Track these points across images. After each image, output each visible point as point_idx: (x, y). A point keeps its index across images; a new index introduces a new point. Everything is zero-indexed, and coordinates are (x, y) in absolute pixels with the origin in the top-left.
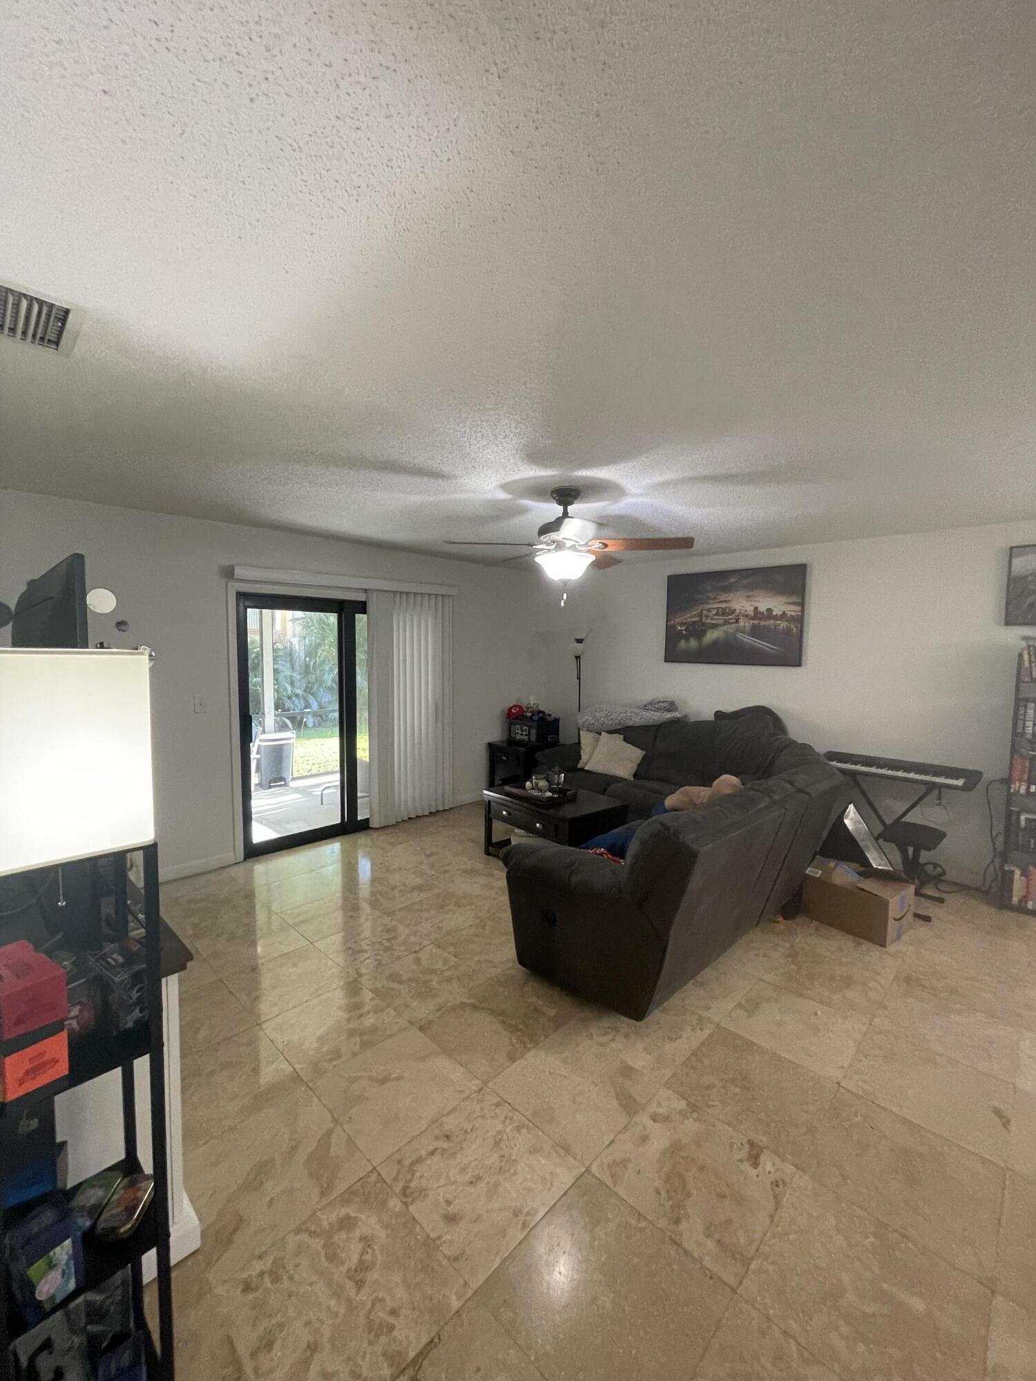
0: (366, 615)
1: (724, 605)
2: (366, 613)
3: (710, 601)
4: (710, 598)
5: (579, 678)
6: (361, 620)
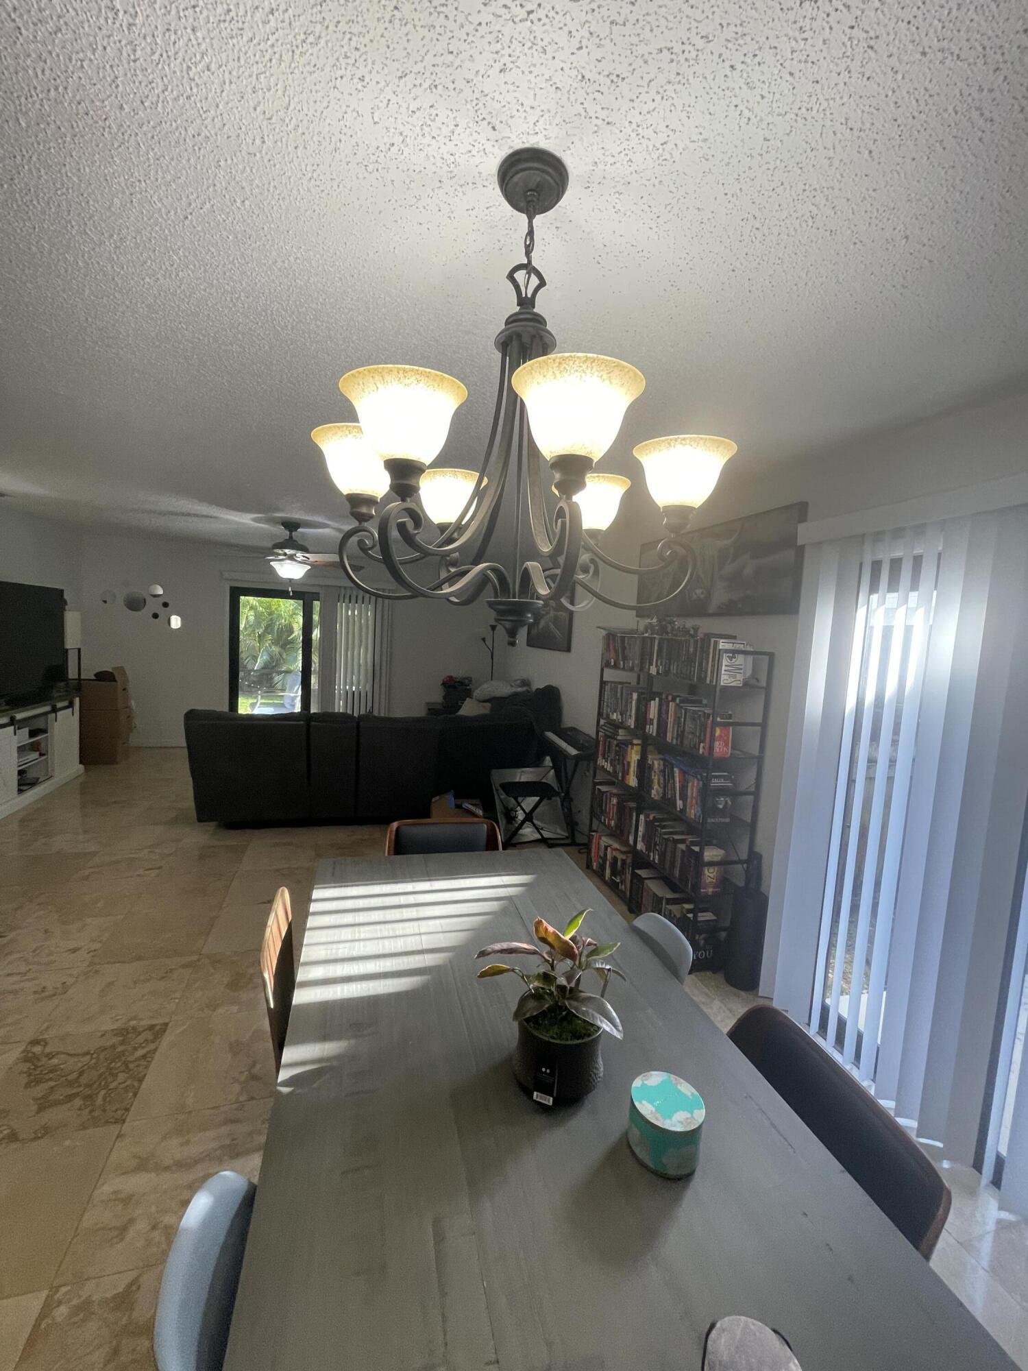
2: (320, 601)
5: (492, 657)
6: (317, 604)
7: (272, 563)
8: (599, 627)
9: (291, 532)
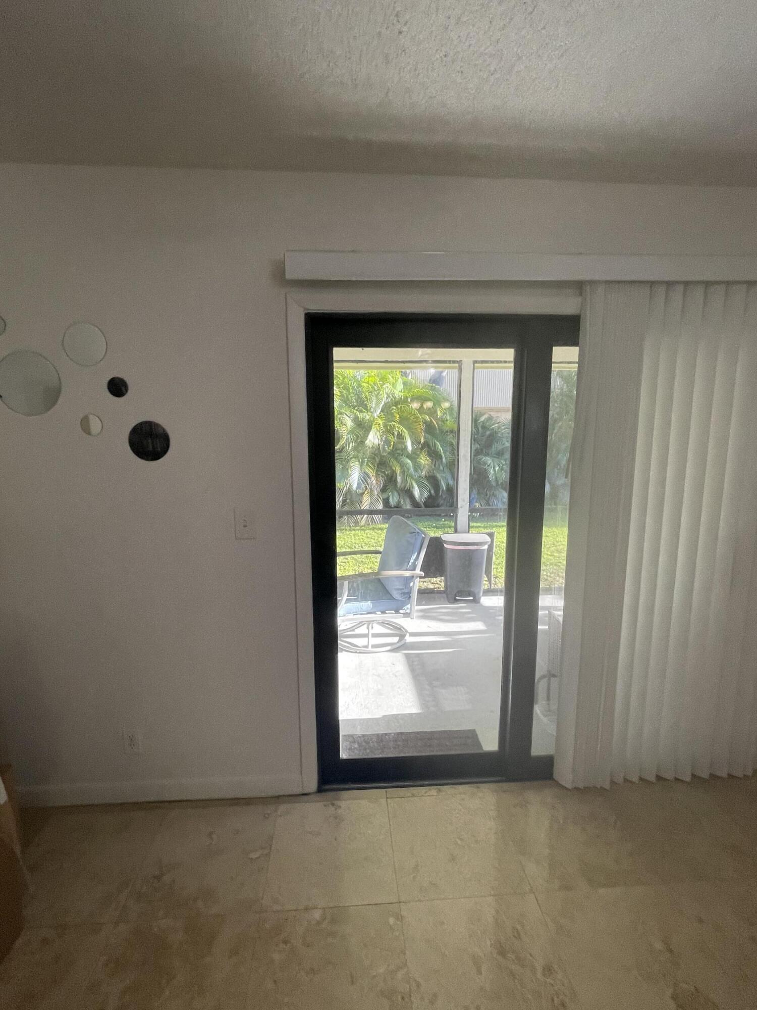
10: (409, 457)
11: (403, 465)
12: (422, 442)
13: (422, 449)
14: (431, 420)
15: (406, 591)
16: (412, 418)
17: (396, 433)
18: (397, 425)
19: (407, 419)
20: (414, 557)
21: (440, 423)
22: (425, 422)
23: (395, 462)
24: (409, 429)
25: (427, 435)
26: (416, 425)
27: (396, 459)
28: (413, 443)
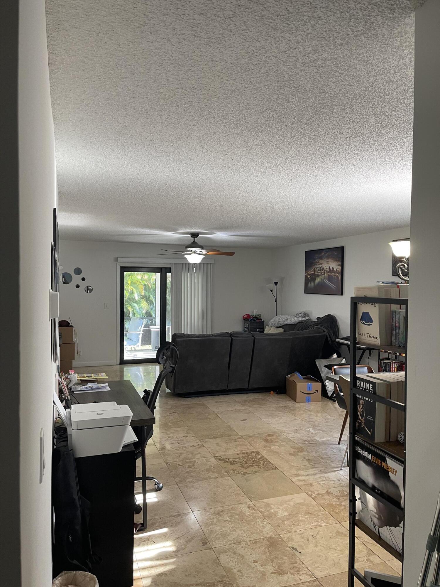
0: (171, 273)
1: (320, 266)
2: (170, 272)
3: (317, 264)
4: (317, 262)
5: (276, 301)
6: (169, 275)
7: (185, 256)
8: (378, 282)
9: (194, 238)
10: (136, 302)
11: (133, 307)
12: (143, 295)
13: (143, 299)
14: (147, 284)
15: (137, 338)
16: (137, 283)
17: (129, 290)
18: (129, 286)
19: (135, 283)
20: (140, 327)
21: (152, 285)
22: (145, 285)
23: (128, 305)
24: (136, 288)
25: (145, 292)
26: (140, 286)
27: (129, 303)
28: (138, 296)
